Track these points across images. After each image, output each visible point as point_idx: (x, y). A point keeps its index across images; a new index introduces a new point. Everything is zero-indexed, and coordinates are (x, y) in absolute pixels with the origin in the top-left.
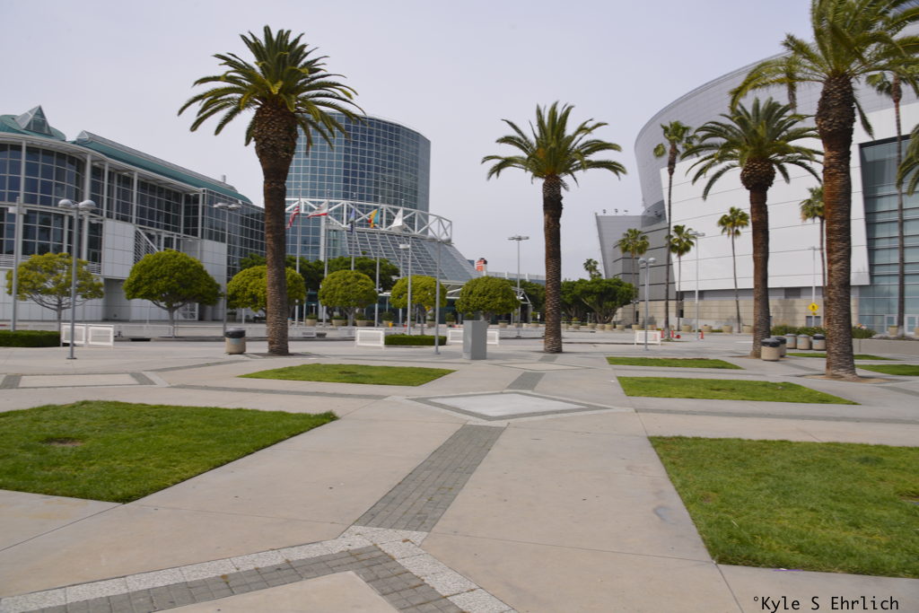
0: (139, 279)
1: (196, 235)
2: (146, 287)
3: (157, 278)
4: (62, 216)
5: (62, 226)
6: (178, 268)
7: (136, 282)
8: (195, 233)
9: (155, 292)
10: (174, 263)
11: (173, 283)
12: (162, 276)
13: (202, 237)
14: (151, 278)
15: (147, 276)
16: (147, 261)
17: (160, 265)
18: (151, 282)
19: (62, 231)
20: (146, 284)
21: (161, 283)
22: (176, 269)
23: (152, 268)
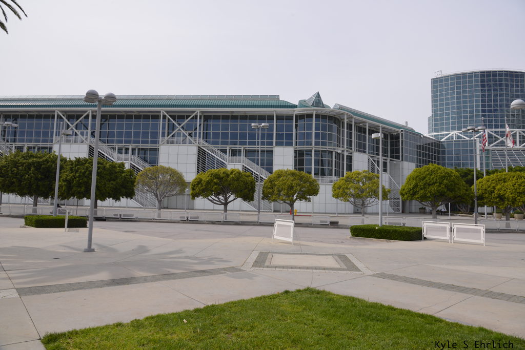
0: (416, 186)
1: (399, 159)
2: (422, 191)
3: (429, 185)
4: (332, 152)
5: (332, 158)
6: (444, 177)
7: (413, 188)
8: (398, 157)
9: (429, 194)
10: (441, 173)
11: (442, 188)
12: (434, 183)
13: (402, 160)
14: (425, 184)
15: (421, 183)
16: (420, 172)
17: (431, 175)
18: (425, 188)
19: (332, 161)
20: (421, 189)
21: (434, 188)
22: (443, 178)
23: (425, 178)
